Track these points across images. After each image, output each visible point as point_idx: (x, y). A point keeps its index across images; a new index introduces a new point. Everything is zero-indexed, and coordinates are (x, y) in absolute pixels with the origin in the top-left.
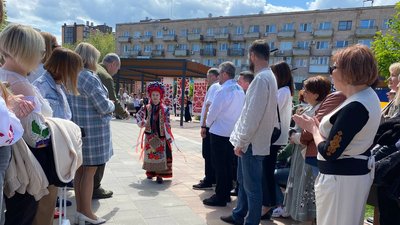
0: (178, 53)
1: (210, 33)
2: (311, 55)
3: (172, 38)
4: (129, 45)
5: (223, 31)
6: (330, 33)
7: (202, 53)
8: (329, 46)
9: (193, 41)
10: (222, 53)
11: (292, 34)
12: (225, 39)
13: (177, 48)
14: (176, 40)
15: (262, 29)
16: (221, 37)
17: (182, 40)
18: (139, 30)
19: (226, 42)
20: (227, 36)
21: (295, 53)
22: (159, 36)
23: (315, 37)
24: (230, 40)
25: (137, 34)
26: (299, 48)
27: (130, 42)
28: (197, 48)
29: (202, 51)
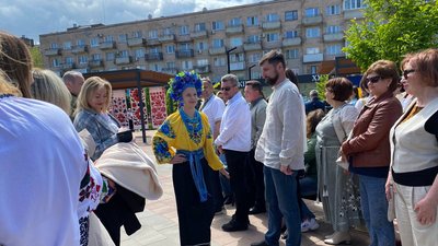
0: (119, 61)
1: (152, 36)
2: (263, 48)
3: (111, 45)
4: (59, 58)
5: (168, 32)
6: (278, 25)
7: (148, 58)
8: (280, 38)
9: (135, 46)
10: (170, 56)
11: (240, 30)
12: (169, 41)
13: (117, 56)
14: (115, 47)
15: (209, 27)
16: (165, 39)
17: (122, 47)
18: (69, 40)
19: (172, 44)
20: (172, 38)
21: (246, 48)
22: (95, 44)
23: (264, 30)
24: (176, 41)
25: (68, 45)
26: (249, 43)
27: (60, 54)
28: (141, 53)
29: (146, 55)
